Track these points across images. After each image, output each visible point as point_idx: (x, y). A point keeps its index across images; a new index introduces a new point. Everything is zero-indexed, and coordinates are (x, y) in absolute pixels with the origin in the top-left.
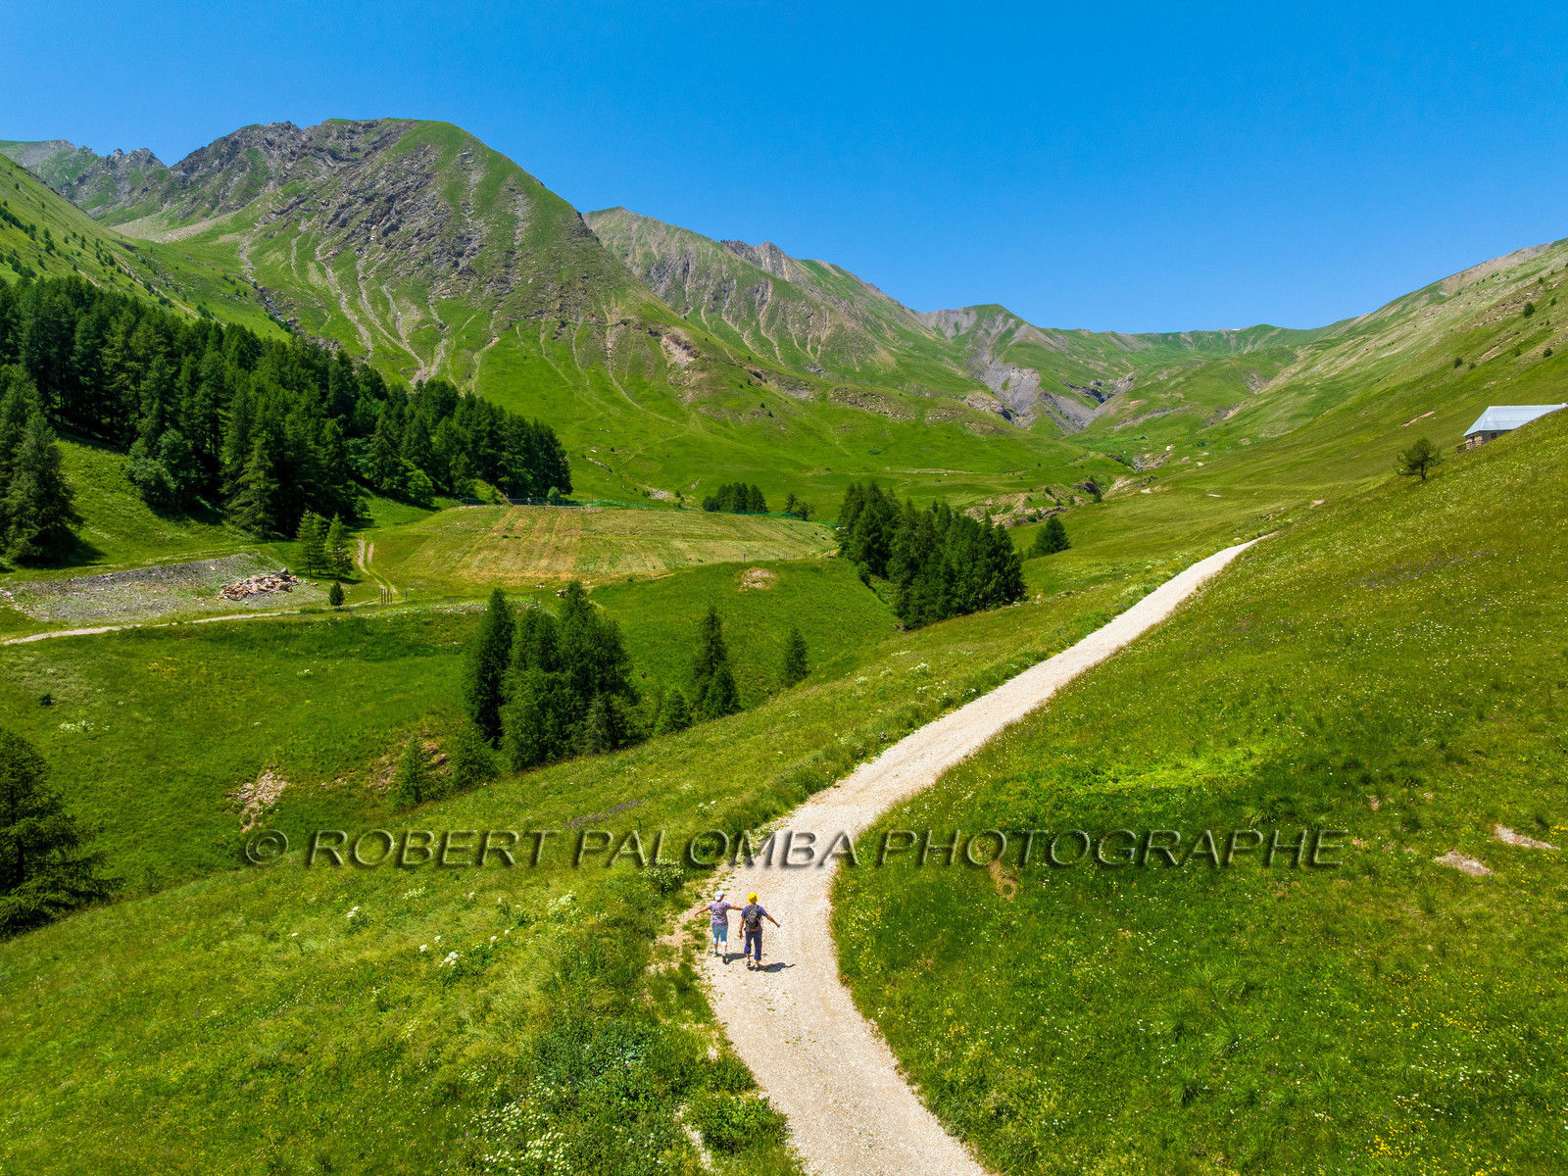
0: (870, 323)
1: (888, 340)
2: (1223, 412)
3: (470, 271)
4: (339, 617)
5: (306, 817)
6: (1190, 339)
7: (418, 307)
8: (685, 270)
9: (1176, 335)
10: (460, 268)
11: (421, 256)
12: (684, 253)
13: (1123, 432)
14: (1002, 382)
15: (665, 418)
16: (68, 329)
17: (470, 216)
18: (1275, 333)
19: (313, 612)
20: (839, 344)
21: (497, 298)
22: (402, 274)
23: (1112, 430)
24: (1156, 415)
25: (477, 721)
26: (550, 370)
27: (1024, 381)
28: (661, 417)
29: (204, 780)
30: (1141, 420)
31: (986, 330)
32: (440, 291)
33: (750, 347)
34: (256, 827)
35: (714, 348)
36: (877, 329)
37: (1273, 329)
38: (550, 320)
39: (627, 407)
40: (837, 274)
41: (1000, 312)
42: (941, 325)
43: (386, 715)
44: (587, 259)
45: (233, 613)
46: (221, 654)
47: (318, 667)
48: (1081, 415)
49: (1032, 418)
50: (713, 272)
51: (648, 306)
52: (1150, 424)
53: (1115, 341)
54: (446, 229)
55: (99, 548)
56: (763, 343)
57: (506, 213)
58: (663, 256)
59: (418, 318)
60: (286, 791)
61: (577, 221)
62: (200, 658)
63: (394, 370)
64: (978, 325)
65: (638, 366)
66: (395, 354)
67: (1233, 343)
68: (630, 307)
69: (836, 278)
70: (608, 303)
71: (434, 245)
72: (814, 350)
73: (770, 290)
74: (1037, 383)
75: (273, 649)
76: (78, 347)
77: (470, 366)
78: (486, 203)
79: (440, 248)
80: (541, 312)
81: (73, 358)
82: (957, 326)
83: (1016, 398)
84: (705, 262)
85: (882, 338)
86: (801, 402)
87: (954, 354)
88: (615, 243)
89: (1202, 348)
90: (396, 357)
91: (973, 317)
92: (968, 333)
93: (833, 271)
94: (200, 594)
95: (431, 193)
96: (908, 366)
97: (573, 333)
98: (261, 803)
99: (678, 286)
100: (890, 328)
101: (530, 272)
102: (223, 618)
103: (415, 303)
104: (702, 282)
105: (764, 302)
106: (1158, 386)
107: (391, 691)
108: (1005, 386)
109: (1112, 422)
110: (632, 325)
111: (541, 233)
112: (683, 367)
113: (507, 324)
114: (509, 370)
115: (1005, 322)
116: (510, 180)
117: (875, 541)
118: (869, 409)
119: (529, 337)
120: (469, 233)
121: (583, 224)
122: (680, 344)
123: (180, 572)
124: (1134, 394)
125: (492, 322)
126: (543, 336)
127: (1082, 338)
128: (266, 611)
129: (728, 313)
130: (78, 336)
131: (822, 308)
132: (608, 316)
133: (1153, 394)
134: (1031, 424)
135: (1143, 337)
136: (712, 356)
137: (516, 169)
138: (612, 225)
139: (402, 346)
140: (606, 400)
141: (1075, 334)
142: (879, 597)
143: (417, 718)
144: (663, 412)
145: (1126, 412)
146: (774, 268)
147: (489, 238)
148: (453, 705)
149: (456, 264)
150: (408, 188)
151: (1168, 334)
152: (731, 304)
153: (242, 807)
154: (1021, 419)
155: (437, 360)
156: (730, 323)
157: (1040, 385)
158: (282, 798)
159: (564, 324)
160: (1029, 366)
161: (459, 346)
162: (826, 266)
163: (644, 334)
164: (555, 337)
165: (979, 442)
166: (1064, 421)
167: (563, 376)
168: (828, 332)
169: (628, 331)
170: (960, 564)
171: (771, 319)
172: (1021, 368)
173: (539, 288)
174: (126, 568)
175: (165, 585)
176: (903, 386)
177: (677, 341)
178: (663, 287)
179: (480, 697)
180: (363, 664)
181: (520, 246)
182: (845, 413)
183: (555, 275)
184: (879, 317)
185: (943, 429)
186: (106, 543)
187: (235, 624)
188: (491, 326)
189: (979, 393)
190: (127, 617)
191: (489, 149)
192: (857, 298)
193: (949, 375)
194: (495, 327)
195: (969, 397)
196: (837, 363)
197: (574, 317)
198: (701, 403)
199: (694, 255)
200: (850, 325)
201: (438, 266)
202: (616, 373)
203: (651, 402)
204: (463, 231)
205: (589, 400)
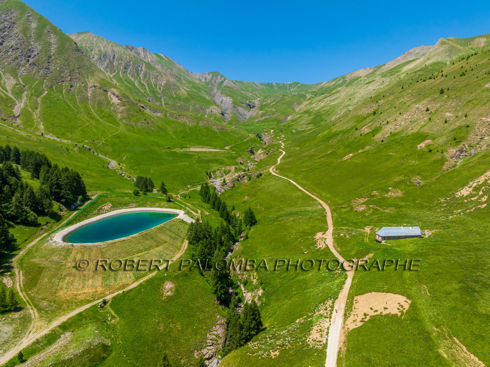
0: (178, 78)
1: (184, 84)
2: (287, 117)
3: (33, 64)
6: (275, 85)
7: (14, 78)
8: (114, 57)
9: (272, 84)
10: (30, 62)
11: (13, 57)
12: (113, 51)
13: (258, 122)
14: (220, 101)
15: (111, 125)
17: (32, 41)
18: (300, 85)
20: (168, 87)
21: (45, 75)
22: (6, 63)
23: (255, 121)
24: (268, 117)
26: (68, 105)
27: (228, 101)
28: (109, 124)
30: (263, 118)
31: (215, 81)
32: (22, 71)
33: (138, 87)
35: (127, 97)
36: (180, 80)
37: (299, 83)
38: (66, 84)
39: (97, 121)
40: (166, 59)
41: (219, 75)
42: (200, 78)
44: (79, 60)
48: (245, 113)
49: (231, 115)
50: (124, 59)
51: (103, 80)
52: (265, 119)
53: (254, 85)
54: (23, 47)
56: (142, 85)
57: (47, 41)
58: (106, 52)
59: (14, 83)
61: (75, 46)
63: (6, 106)
64: (212, 79)
65: (100, 104)
66: (6, 99)
67: (288, 87)
68: (96, 80)
69: (166, 60)
70: (88, 78)
71: (18, 53)
72: (160, 89)
73: (144, 66)
74: (232, 102)
77: (37, 103)
78: (39, 36)
79: (21, 54)
80: (63, 81)
82: (205, 78)
83: (225, 107)
84: (121, 55)
85: (182, 83)
87: (205, 89)
88: (88, 45)
89: (279, 88)
90: (7, 100)
91: (211, 76)
92: (209, 81)
93: (165, 58)
95: (16, 31)
96: (191, 95)
97: (75, 90)
99: (112, 63)
100: (184, 79)
101: (58, 65)
103: (12, 76)
104: (120, 62)
105: (142, 70)
106: (267, 105)
108: (222, 102)
109: (255, 118)
110: (97, 88)
111: (61, 50)
112: (116, 104)
113: (50, 86)
114: (52, 105)
115: (221, 78)
116: (48, 28)
118: (181, 120)
119: (59, 91)
120: (33, 48)
121: (77, 47)
122: (115, 95)
124: (261, 108)
125: (44, 85)
126: (64, 91)
127: (244, 84)
129: (130, 74)
131: (162, 73)
132: (88, 83)
133: (266, 109)
134: (230, 118)
135: (262, 84)
136: (127, 100)
137: (49, 23)
138: (86, 38)
139: (8, 94)
140: (89, 118)
141: (242, 82)
144: (110, 122)
145: (259, 115)
146: (145, 56)
147: (41, 51)
149: (28, 61)
150: (5, 27)
151: (269, 83)
152: (131, 71)
154: (227, 115)
155: (23, 101)
156: (130, 77)
157: (233, 103)
159: (72, 86)
160: (229, 96)
161: (32, 95)
162: (162, 55)
163: (101, 91)
164: (69, 91)
165: (216, 133)
166: (240, 116)
167: (73, 107)
168: (164, 82)
169: (96, 90)
171: (145, 77)
172: (227, 96)
173: (62, 72)
176: (189, 102)
177: (114, 94)
178: (106, 63)
181: (54, 55)
182: (173, 122)
183: (67, 67)
184: (180, 75)
185: (205, 128)
188: (44, 86)
189: (214, 107)
191: (38, 14)
192: (173, 68)
193: (204, 99)
194: (45, 87)
195: (211, 107)
196: (167, 93)
197: (76, 83)
198: (124, 119)
199: (117, 52)
200: (172, 80)
201: (21, 61)
202: (92, 106)
203: (106, 119)
204: (30, 47)
205: (84, 118)
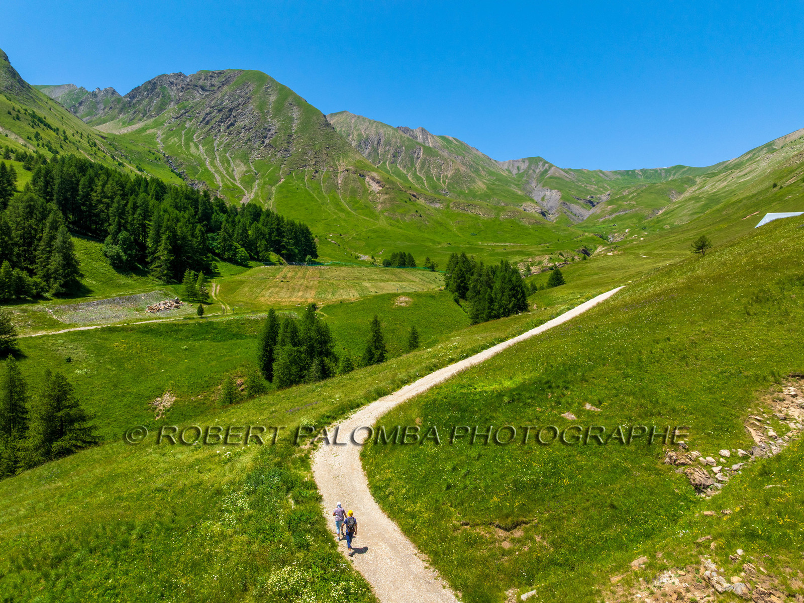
0: (473, 168)
1: (482, 176)
2: (656, 211)
3: (270, 146)
4: (201, 321)
5: (184, 413)
6: (640, 173)
7: (245, 164)
8: (379, 143)
9: (633, 171)
10: (265, 144)
11: (246, 138)
12: (378, 134)
13: (604, 222)
14: (541, 197)
15: (367, 219)
16: (76, 184)
17: (270, 118)
18: (685, 169)
19: (190, 319)
20: (457, 179)
21: (284, 159)
22: (236, 147)
23: (598, 221)
24: (621, 213)
25: (263, 369)
26: (310, 195)
27: (553, 196)
28: (365, 218)
29: (139, 396)
30: (613, 216)
31: (533, 170)
32: (255, 156)
33: (412, 181)
34: (162, 417)
35: (392, 183)
36: (477, 171)
37: (684, 167)
38: (310, 169)
39: (348, 213)
40: (456, 143)
41: (541, 161)
42: (510, 168)
43: (221, 367)
44: (328, 138)
45: (153, 319)
46: (147, 339)
47: (191, 344)
48: (582, 213)
49: (557, 215)
50: (393, 143)
51: (360, 162)
52: (617, 217)
53: (601, 175)
54: (258, 125)
55: (91, 288)
56: (418, 179)
57: (288, 116)
58: (367, 135)
59: (244, 170)
60: (176, 401)
61: (323, 119)
62: (137, 341)
63: (233, 196)
64: (529, 168)
65: (353, 192)
66: (233, 188)
67: (663, 174)
68: (350, 162)
69: (455, 146)
70: (339, 160)
71: (252, 133)
72: (444, 182)
73: (422, 151)
74: (559, 197)
75: (170, 336)
76: (80, 193)
77: (270, 193)
78: (278, 111)
79: (255, 134)
80: (305, 166)
81: (78, 198)
82: (518, 168)
83: (549, 205)
84: (389, 138)
85: (480, 175)
86: (436, 209)
87: (517, 183)
88: (343, 129)
89: (647, 178)
90: (234, 189)
91: (527, 163)
92: (524, 172)
93: (454, 141)
94: (137, 310)
95: (250, 106)
96: (493, 189)
97: (321, 176)
98: (164, 407)
99: (375, 150)
100: (483, 170)
101: (300, 146)
102: (148, 322)
103: (242, 162)
104: (387, 148)
105: (418, 158)
106: (623, 198)
107: (225, 356)
108: (543, 199)
109: (598, 217)
110: (351, 172)
111: (305, 126)
112: (376, 192)
113: (288, 172)
114: (289, 195)
115: (543, 166)
116: (290, 99)
117: (462, 282)
118: (471, 212)
119: (299, 178)
120: (270, 126)
121: (326, 120)
122: (375, 181)
123: (128, 300)
124: (610, 202)
125: (281, 171)
126: (306, 178)
127: (584, 173)
128: (168, 318)
129: (400, 164)
130: (80, 187)
131: (449, 160)
132: (339, 167)
133: (620, 202)
134: (556, 218)
135: (616, 173)
136: (391, 186)
137: (293, 93)
138: (342, 120)
139: (236, 184)
140: (338, 210)
141: (580, 171)
142: (464, 310)
143: (235, 368)
144: (366, 215)
145: (606, 212)
146: (424, 140)
147: (280, 129)
148: (252, 362)
149: (263, 142)
150: (239, 104)
151: (629, 171)
152: (402, 159)
153: (156, 409)
154: (551, 216)
155: (254, 191)
156: (401, 169)
157: (561, 198)
158: (174, 404)
159: (317, 172)
160: (555, 188)
161: (265, 184)
162: (451, 139)
163: (357, 176)
164: (312, 178)
165: (527, 229)
166: (573, 217)
167: (316, 198)
168: (451, 173)
169: (349, 174)
170: (496, 294)
171: (422, 166)
172: (551, 189)
173: (304, 153)
174: (103, 298)
175: (121, 306)
176: (490, 200)
177: (373, 179)
178: (367, 151)
179: (264, 358)
180: (212, 343)
181: (295, 132)
182: (459, 215)
183: (312, 147)
184: (478, 165)
185: (509, 222)
186: (94, 286)
187: (153, 324)
188: (281, 173)
189: (529, 203)
190: (103, 322)
191: (279, 84)
192: (467, 155)
193: (514, 194)
194: (283, 174)
195: (524, 205)
196: (456, 188)
197: (322, 168)
198: (386, 210)
199: (383, 135)
200: (463, 169)
201: (254, 143)
202: (343, 196)
203: (360, 211)
204: (266, 125)
205: (329, 210)
